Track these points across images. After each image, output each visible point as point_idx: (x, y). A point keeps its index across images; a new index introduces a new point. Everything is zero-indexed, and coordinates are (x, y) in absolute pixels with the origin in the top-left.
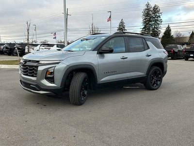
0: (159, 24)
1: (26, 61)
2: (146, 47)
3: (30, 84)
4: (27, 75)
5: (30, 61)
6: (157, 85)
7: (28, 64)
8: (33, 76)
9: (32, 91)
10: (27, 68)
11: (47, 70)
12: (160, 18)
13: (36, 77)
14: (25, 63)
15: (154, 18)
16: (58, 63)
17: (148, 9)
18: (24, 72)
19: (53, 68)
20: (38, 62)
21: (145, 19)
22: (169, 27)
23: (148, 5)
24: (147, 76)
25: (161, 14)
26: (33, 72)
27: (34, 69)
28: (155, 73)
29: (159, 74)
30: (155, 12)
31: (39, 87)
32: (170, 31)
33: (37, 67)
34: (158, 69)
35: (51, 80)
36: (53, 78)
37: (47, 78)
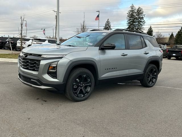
0: (142, 25)
1: (26, 55)
2: (144, 45)
3: (30, 79)
4: (27, 69)
5: (31, 54)
6: (153, 82)
7: (29, 57)
8: (34, 70)
9: (33, 85)
10: (28, 62)
11: (49, 65)
12: (143, 19)
13: (38, 71)
14: (26, 56)
15: (138, 19)
16: (61, 58)
17: (132, 11)
18: (24, 65)
19: (56, 63)
20: (40, 55)
21: (129, 20)
22: (151, 28)
23: (132, 7)
24: (144, 74)
25: (144, 16)
26: (35, 66)
27: (35, 63)
28: (151, 71)
29: (155, 72)
30: (139, 14)
31: (41, 82)
32: (152, 31)
33: (39, 61)
34: (154, 67)
35: (54, 75)
36: (56, 73)
37: (49, 73)
